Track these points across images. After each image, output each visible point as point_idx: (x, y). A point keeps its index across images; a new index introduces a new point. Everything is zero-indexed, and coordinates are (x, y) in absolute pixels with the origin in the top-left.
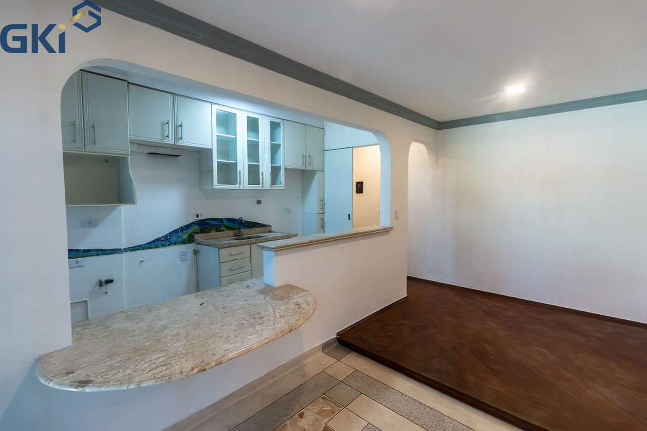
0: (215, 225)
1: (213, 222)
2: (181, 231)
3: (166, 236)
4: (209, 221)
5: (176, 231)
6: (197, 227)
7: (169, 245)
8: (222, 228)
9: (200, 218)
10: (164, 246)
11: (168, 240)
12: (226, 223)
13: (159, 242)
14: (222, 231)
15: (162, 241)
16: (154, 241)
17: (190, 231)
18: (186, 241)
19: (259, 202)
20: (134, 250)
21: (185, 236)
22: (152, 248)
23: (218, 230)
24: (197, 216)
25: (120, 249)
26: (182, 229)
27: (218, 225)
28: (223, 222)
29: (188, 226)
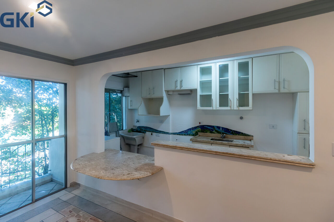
0: (209, 129)
1: (209, 128)
2: (192, 129)
3: (186, 131)
4: (206, 127)
5: (190, 129)
6: (200, 129)
7: (187, 135)
8: (214, 131)
9: (201, 124)
10: (185, 135)
11: (187, 133)
12: (217, 129)
13: (183, 133)
14: (214, 133)
15: (184, 133)
16: (181, 132)
17: (196, 130)
18: (194, 135)
19: (241, 118)
20: (174, 134)
21: (194, 132)
22: (180, 135)
23: (211, 132)
24: (200, 123)
25: (169, 133)
26: (193, 129)
27: (211, 129)
28: (214, 128)
29: (196, 128)
